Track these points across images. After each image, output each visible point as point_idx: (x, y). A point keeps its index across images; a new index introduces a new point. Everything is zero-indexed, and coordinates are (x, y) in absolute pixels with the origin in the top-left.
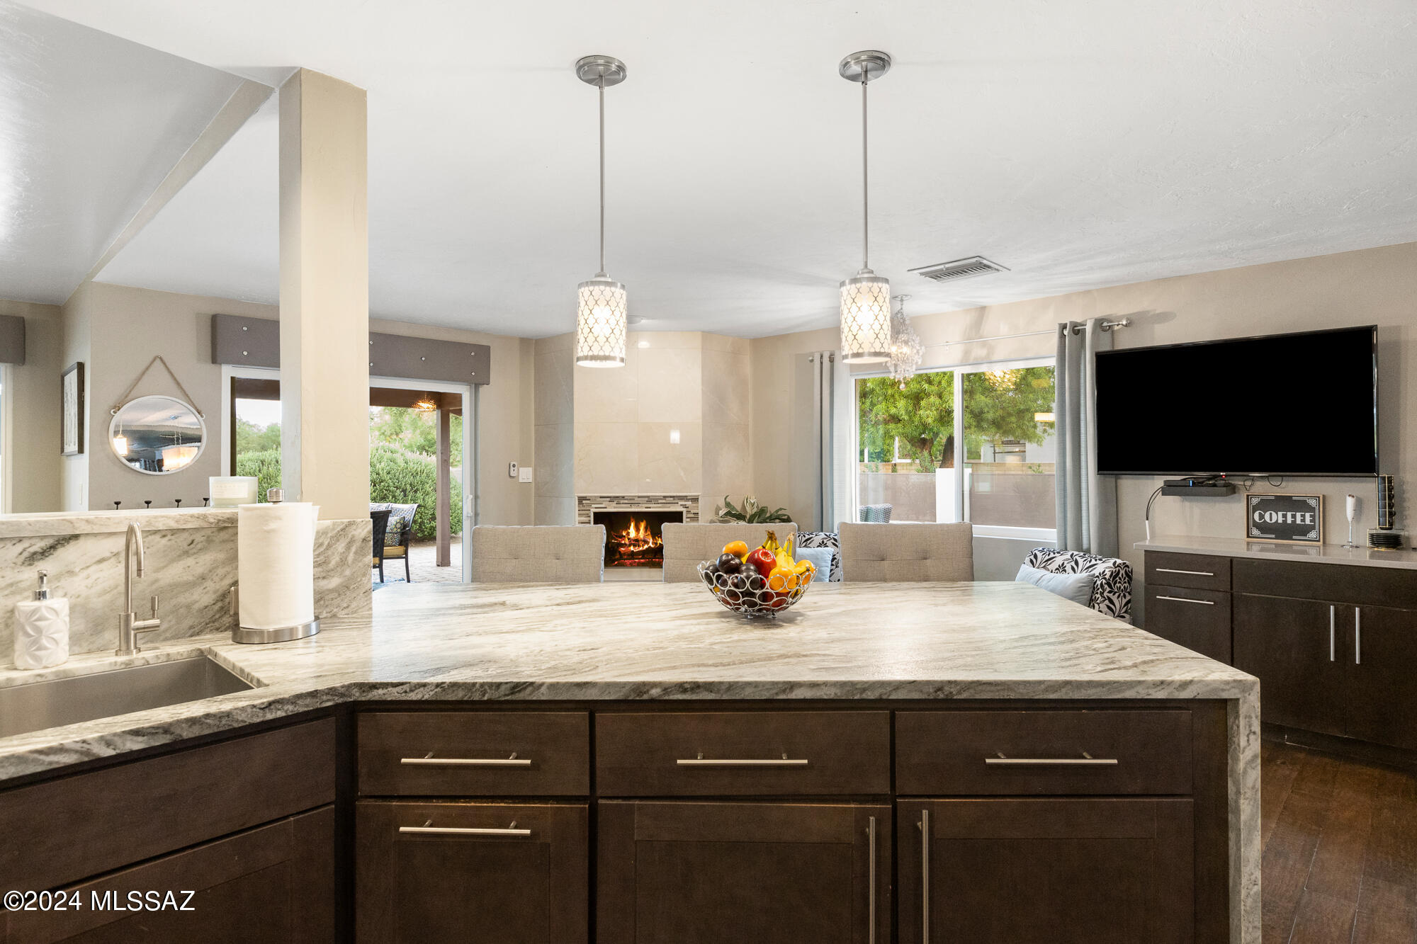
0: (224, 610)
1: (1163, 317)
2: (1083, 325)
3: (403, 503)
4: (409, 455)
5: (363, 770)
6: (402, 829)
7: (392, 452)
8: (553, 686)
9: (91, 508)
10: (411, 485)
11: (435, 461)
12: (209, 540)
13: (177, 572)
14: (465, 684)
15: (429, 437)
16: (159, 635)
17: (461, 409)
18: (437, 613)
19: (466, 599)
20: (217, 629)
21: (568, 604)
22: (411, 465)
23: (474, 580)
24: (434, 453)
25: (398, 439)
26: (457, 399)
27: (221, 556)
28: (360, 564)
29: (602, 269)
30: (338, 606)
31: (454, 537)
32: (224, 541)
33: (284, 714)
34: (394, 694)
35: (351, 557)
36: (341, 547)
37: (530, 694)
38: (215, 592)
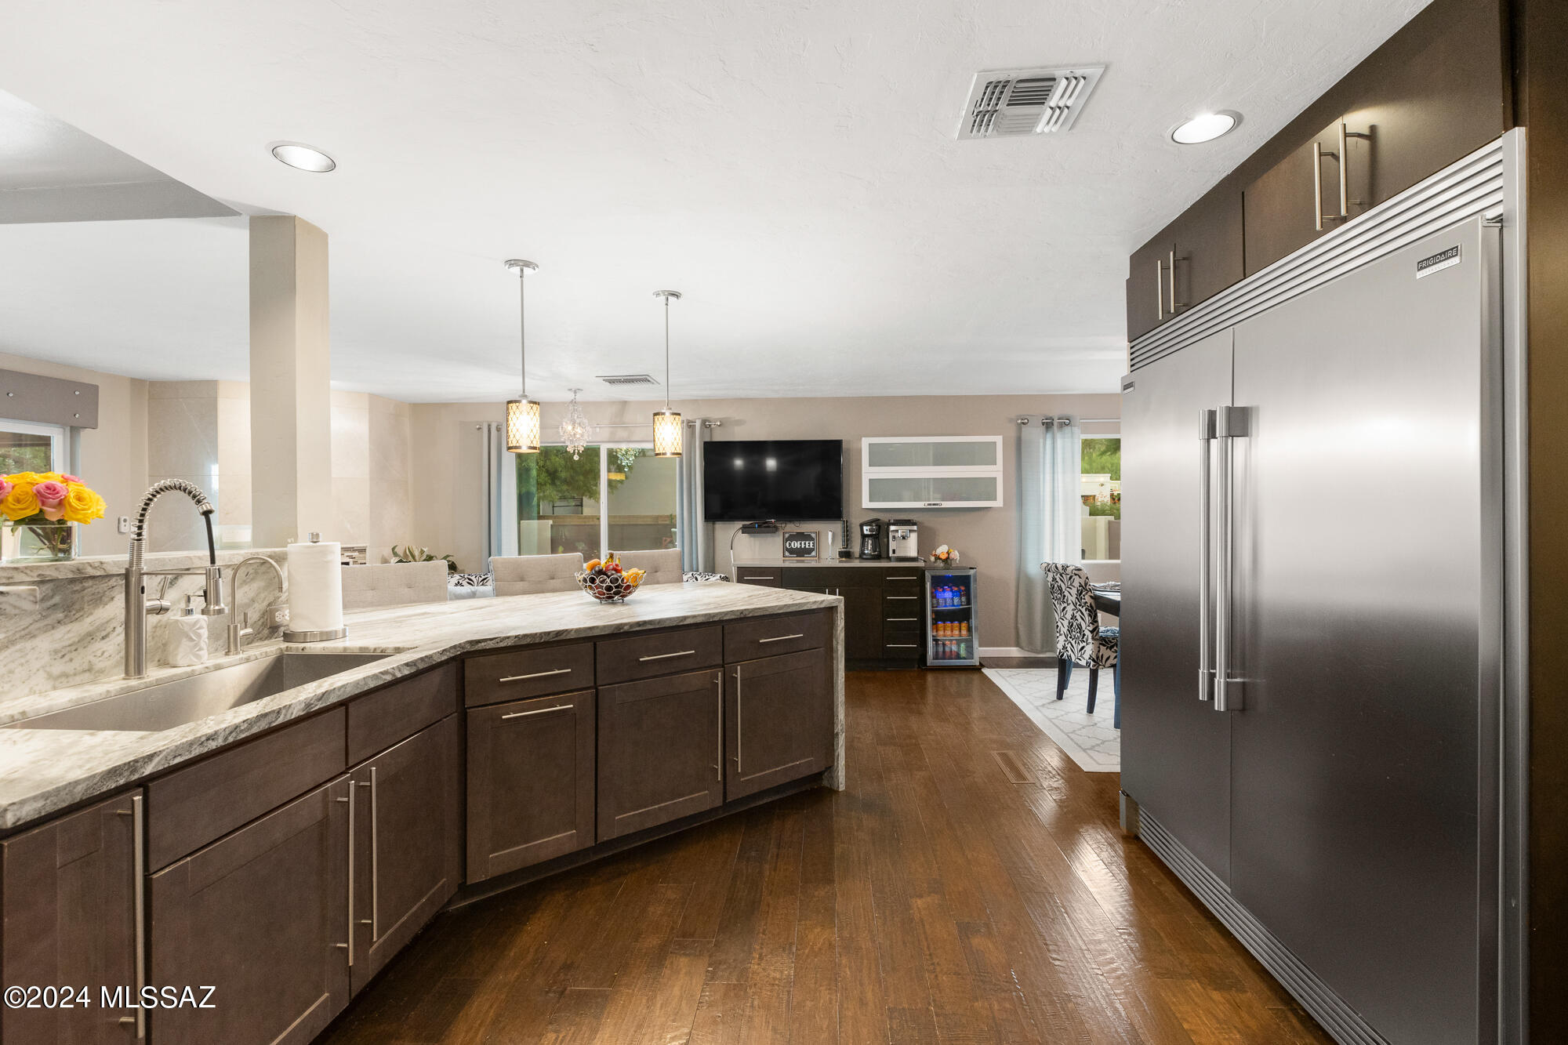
0: (264, 625)
1: (739, 423)
2: (693, 422)
5: (471, 692)
6: (504, 717)
8: (578, 630)
14: (531, 634)
20: (261, 639)
27: (263, 584)
32: (264, 573)
38: (260, 610)
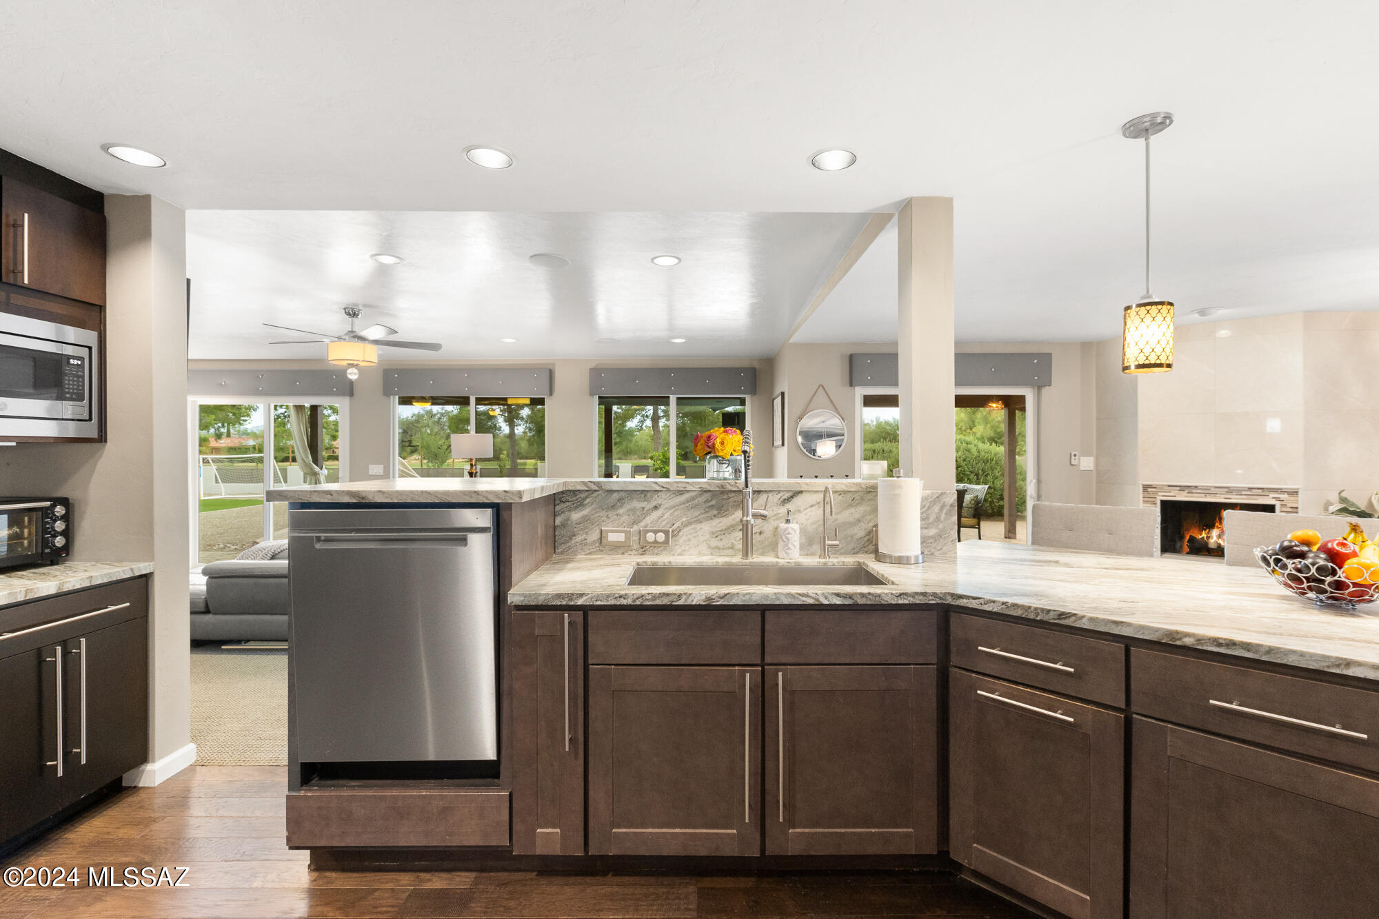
0: (870, 541)
3: (976, 484)
4: (981, 446)
5: (953, 649)
6: (979, 692)
7: (967, 444)
8: (1092, 619)
9: (789, 477)
10: (982, 470)
11: (1003, 452)
12: (862, 499)
13: (846, 516)
15: (998, 430)
16: (838, 551)
17: (1025, 407)
18: (1003, 561)
19: (1028, 555)
20: (866, 552)
21: (1116, 569)
22: (983, 453)
23: (1033, 543)
24: (1002, 444)
25: (971, 432)
26: (1022, 399)
27: (868, 508)
28: (949, 522)
29: (1148, 292)
30: (935, 548)
31: (1020, 516)
32: (869, 500)
33: (908, 602)
34: (973, 604)
35: (943, 516)
36: (936, 509)
37: (1074, 622)
38: (866, 529)
